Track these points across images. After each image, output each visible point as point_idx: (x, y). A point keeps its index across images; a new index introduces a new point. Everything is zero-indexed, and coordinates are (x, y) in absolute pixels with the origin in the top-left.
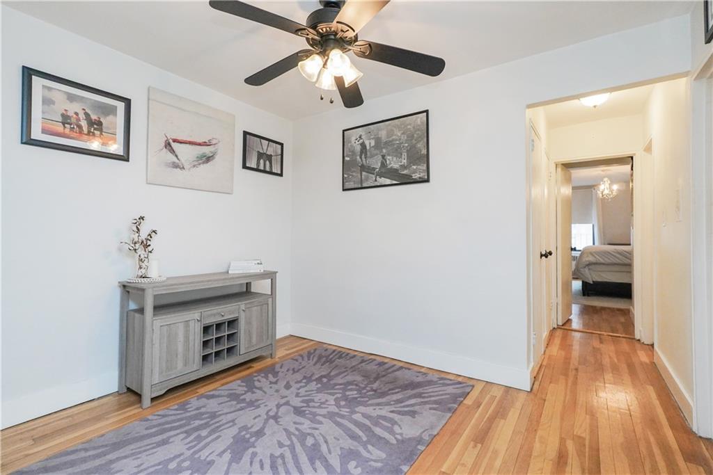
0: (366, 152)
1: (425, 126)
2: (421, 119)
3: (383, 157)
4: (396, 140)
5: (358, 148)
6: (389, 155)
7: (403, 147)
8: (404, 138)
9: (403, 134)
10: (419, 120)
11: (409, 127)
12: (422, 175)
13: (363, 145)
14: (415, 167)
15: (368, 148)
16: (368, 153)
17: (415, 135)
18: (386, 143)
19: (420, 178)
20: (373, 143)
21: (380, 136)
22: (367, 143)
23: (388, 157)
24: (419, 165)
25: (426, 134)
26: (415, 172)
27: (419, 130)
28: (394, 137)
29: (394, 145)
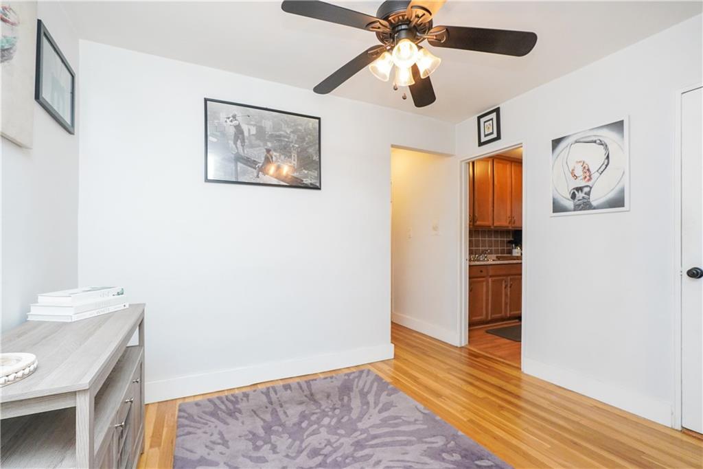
0: (244, 139)
1: (318, 134)
2: (313, 124)
3: (268, 151)
4: (285, 137)
5: (232, 131)
6: (275, 150)
7: (293, 146)
8: (293, 137)
9: (292, 132)
10: (311, 124)
11: (300, 128)
12: (313, 181)
13: (238, 127)
14: (306, 172)
15: (246, 134)
16: (246, 141)
17: (307, 139)
18: (271, 136)
19: (311, 184)
20: (253, 131)
21: (263, 125)
22: (245, 128)
23: (275, 154)
24: (311, 171)
25: (317, 141)
26: (306, 177)
27: (310, 134)
28: (282, 133)
29: (282, 141)
